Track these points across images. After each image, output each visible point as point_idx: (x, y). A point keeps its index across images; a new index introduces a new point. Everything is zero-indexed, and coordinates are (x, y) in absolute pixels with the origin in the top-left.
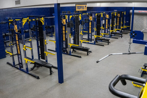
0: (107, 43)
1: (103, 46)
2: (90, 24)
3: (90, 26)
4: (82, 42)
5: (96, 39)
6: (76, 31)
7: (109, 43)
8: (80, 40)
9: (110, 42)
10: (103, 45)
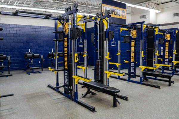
0: (168, 83)
1: (158, 87)
2: (133, 44)
3: (133, 49)
4: (108, 75)
5: (144, 74)
6: (100, 54)
7: (172, 84)
8: (105, 72)
9: (173, 81)
10: (159, 85)
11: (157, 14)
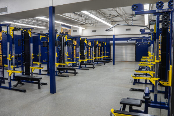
2: (75, 48)
3: (75, 51)
11: (83, 30)
